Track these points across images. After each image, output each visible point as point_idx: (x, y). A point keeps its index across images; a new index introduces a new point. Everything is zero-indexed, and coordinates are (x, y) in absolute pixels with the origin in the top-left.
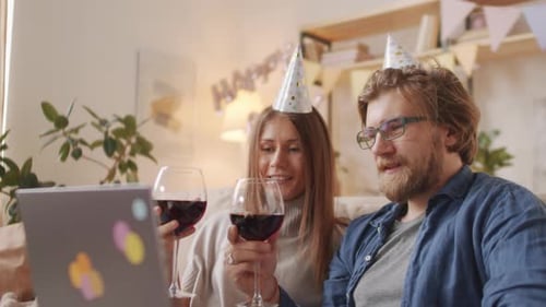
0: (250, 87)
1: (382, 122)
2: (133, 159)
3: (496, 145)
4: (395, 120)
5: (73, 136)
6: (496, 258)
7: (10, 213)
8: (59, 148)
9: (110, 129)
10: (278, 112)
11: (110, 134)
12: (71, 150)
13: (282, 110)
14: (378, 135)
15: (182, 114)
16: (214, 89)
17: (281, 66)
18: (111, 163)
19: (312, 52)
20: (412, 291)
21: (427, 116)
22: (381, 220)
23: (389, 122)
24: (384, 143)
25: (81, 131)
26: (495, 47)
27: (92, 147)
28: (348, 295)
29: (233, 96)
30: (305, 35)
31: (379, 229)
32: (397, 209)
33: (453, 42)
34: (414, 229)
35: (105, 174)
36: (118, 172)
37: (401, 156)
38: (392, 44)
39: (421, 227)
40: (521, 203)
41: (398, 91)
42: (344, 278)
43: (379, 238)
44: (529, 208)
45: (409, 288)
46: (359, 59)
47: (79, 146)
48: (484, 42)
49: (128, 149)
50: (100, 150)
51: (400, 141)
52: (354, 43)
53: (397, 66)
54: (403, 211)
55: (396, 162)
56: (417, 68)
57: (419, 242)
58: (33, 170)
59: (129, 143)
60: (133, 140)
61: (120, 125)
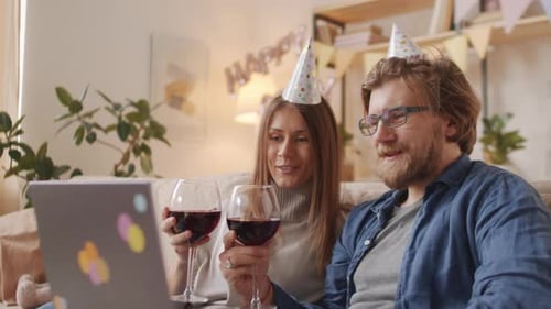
0: (263, 69)
1: (385, 110)
2: (147, 143)
3: (509, 128)
4: (397, 109)
5: (88, 120)
6: (489, 245)
7: (27, 197)
8: (74, 131)
9: (124, 113)
10: (287, 102)
11: (124, 118)
12: (86, 134)
13: (291, 101)
14: (380, 123)
15: (195, 97)
16: (228, 71)
17: (294, 49)
18: (125, 146)
19: (325, 34)
20: (408, 275)
21: (429, 105)
22: (381, 206)
23: (390, 111)
24: (385, 131)
25: (95, 115)
26: (508, 30)
27: (106, 131)
28: (348, 279)
29: (246, 79)
30: (317, 17)
31: (378, 215)
32: (396, 196)
33: (467, 24)
34: (412, 214)
35: (119, 157)
36: (132, 155)
37: (402, 144)
38: (397, 33)
39: (418, 213)
40: (514, 192)
41: (402, 80)
42: (345, 262)
43: (378, 223)
44: (521, 196)
45: (404, 272)
46: (372, 42)
47: (94, 130)
48: (498, 25)
49: (142, 133)
50: (114, 134)
51: (402, 130)
52: (367, 25)
53: (401, 56)
54: (403, 197)
55: (397, 149)
56: (421, 58)
57: (416, 227)
58: (49, 154)
59: (142, 127)
60: (147, 124)
61: (132, 109)
